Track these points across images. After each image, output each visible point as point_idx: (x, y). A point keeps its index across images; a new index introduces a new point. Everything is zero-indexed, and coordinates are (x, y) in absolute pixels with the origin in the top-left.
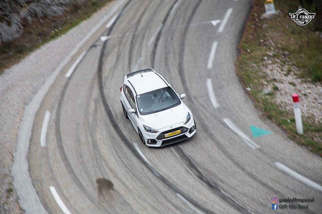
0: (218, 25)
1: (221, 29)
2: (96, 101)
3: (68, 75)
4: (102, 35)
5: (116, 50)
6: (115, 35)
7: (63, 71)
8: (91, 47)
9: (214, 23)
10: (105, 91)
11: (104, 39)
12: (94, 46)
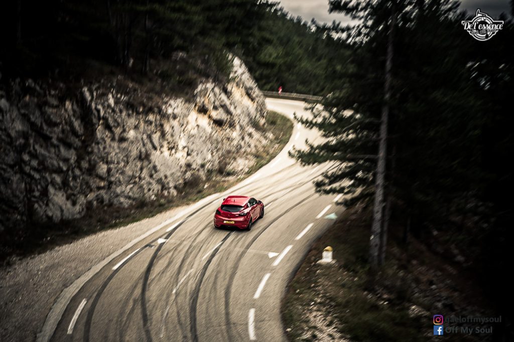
0: (275, 258)
1: (276, 263)
2: (135, 301)
3: (115, 268)
4: (160, 237)
5: (170, 255)
6: (172, 240)
7: (112, 263)
8: (146, 246)
9: (271, 255)
10: (147, 294)
11: (161, 241)
12: (149, 245)
